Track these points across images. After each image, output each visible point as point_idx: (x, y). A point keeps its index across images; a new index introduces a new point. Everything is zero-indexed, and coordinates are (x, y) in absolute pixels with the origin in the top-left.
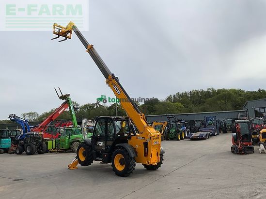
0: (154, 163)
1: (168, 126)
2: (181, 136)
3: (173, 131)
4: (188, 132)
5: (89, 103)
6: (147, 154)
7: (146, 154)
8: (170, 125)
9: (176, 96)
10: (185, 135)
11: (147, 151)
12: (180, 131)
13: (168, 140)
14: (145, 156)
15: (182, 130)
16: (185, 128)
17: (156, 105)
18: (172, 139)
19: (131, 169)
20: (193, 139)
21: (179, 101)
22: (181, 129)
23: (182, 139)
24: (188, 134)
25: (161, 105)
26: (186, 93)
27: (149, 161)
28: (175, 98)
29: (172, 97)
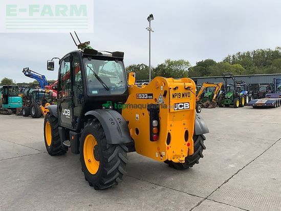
0: (177, 156)
1: (223, 90)
2: (241, 102)
3: (229, 95)
4: (249, 98)
5: (135, 64)
6: (158, 134)
7: (155, 135)
8: (227, 87)
9: (236, 57)
10: (245, 101)
11: (158, 127)
12: (239, 97)
13: (222, 107)
14: (152, 139)
15: (242, 95)
16: (247, 92)
17: (210, 67)
18: (227, 106)
19: (113, 174)
20: (257, 107)
21: (239, 62)
22: (241, 93)
23: (241, 106)
24: (249, 101)
25: (216, 67)
26: (248, 53)
27: (163, 153)
28: (234, 59)
29: (231, 58)
